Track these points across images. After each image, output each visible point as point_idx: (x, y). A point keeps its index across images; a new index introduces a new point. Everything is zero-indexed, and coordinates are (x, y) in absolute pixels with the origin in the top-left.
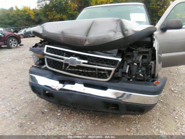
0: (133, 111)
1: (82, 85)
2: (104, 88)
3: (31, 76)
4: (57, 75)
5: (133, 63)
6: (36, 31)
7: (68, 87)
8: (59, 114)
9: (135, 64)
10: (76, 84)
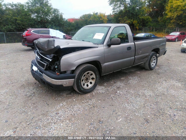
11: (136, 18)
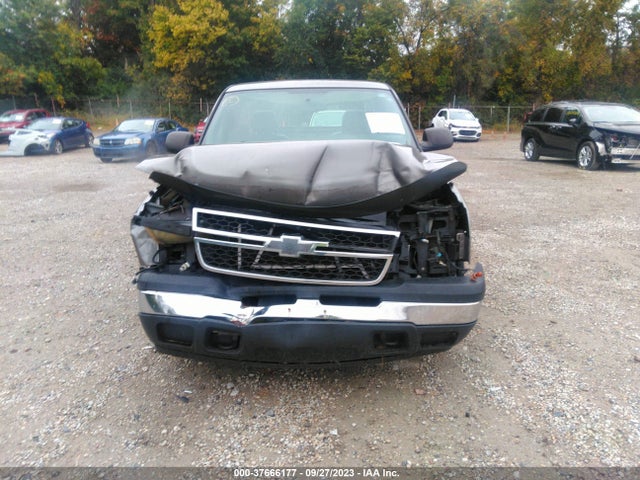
0: (433, 345)
1: (316, 303)
2: (372, 301)
3: (148, 296)
4: (235, 286)
5: (419, 240)
6: (164, 172)
7: (277, 311)
8: (234, 393)
9: (424, 240)
10: (299, 301)
11: (47, 64)
